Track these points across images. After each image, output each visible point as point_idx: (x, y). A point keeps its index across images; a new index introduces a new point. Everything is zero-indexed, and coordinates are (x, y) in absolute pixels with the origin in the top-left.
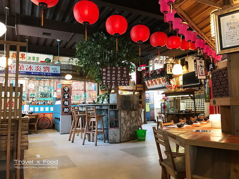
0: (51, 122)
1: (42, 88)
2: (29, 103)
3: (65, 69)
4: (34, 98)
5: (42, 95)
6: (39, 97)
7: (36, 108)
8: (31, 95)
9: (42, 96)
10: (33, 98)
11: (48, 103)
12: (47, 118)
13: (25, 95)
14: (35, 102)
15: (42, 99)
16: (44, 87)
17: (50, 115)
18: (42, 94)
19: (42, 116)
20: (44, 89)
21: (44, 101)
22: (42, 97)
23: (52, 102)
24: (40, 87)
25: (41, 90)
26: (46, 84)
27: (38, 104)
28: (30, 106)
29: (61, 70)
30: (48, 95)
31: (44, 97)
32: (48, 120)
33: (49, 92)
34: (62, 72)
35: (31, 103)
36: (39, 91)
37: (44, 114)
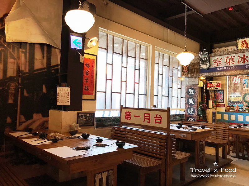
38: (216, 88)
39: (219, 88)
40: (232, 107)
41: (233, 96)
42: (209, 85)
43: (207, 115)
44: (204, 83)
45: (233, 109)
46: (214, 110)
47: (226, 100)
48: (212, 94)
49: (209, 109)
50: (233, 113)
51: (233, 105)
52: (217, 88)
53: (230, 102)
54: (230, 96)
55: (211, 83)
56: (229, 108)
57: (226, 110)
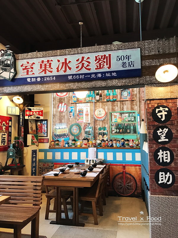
0: (139, 183)
1: (118, 115)
2: (97, 144)
3: (153, 53)
4: (105, 136)
5: (119, 129)
6: (113, 132)
7: (108, 153)
8: (100, 129)
9: (118, 131)
10: (104, 134)
11: (131, 145)
12: (130, 175)
13: (91, 130)
14: (107, 142)
15: (119, 137)
16: (121, 114)
17: (136, 169)
18: (118, 127)
19: (119, 169)
20: (121, 118)
21: (122, 140)
22: (119, 133)
23: (137, 143)
24: (115, 114)
25: (117, 119)
26: (125, 107)
27: (112, 146)
28: (98, 150)
29: (143, 58)
30: (130, 129)
31: (123, 133)
32: (132, 178)
33: (130, 122)
34: (147, 63)
35: (100, 144)
36: (113, 121)
37: (124, 167)
38: (37, 117)
39: (42, 118)
40: (57, 142)
41: (58, 128)
42: (28, 113)
43: (25, 155)
44: (20, 109)
45: (58, 144)
46: (34, 147)
47: (51, 133)
48: (32, 126)
49: (28, 146)
50: (57, 150)
51: (58, 139)
52: (39, 118)
53: (55, 135)
54: (55, 127)
55: (30, 110)
56: (54, 144)
57: (50, 146)
